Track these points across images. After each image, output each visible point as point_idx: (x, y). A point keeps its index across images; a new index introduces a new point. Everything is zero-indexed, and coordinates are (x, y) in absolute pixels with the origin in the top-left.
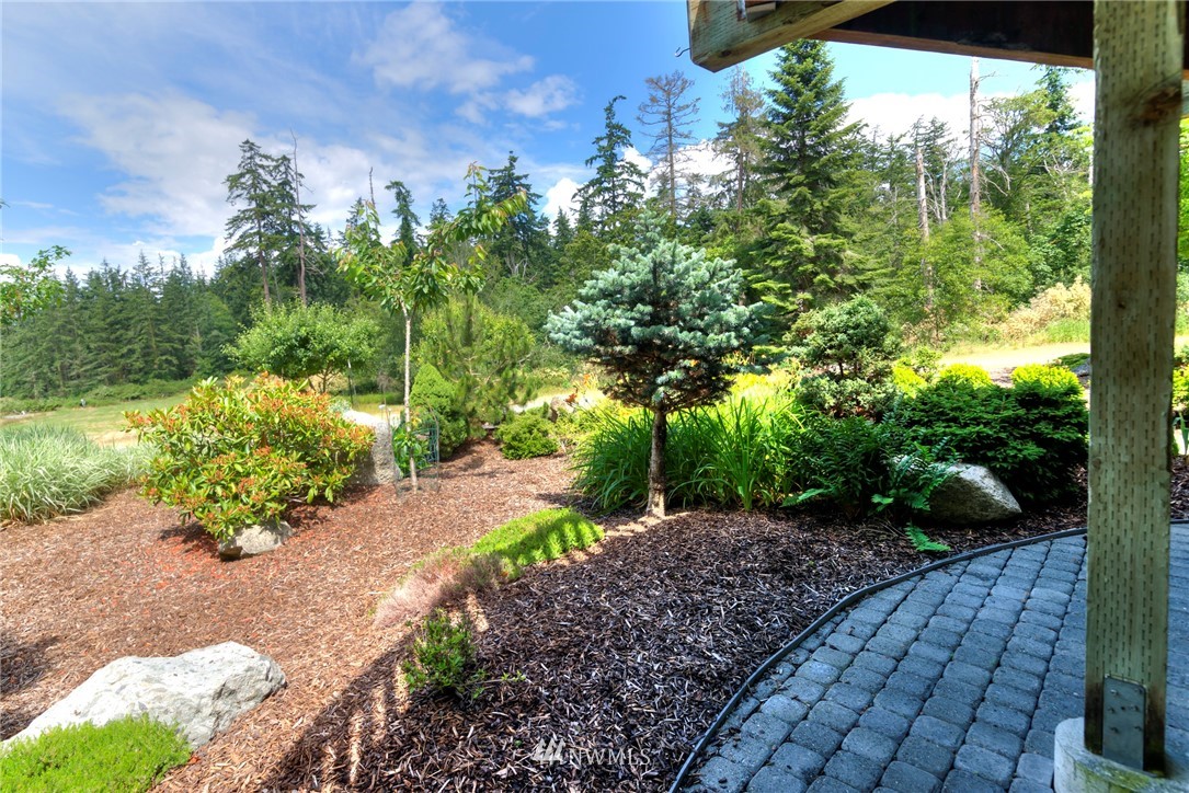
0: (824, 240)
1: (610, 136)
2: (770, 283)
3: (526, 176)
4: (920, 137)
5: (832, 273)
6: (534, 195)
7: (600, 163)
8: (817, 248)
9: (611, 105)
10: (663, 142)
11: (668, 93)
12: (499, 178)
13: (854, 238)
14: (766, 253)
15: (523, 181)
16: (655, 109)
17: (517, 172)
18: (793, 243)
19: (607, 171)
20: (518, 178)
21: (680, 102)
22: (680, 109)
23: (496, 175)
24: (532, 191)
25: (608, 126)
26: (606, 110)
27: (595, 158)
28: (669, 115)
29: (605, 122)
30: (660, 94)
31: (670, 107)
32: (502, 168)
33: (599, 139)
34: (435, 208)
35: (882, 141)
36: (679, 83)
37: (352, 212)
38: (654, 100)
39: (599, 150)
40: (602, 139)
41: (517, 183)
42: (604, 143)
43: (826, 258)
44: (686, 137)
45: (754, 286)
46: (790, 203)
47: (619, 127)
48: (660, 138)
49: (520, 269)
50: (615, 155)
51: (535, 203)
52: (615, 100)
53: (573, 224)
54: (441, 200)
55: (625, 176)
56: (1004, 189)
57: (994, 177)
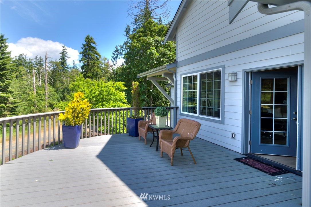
0: (3, 94)
4: (37, 60)
5: (6, 104)
13: (13, 93)
43: (4, 100)
56: (52, 82)
57: (50, 79)
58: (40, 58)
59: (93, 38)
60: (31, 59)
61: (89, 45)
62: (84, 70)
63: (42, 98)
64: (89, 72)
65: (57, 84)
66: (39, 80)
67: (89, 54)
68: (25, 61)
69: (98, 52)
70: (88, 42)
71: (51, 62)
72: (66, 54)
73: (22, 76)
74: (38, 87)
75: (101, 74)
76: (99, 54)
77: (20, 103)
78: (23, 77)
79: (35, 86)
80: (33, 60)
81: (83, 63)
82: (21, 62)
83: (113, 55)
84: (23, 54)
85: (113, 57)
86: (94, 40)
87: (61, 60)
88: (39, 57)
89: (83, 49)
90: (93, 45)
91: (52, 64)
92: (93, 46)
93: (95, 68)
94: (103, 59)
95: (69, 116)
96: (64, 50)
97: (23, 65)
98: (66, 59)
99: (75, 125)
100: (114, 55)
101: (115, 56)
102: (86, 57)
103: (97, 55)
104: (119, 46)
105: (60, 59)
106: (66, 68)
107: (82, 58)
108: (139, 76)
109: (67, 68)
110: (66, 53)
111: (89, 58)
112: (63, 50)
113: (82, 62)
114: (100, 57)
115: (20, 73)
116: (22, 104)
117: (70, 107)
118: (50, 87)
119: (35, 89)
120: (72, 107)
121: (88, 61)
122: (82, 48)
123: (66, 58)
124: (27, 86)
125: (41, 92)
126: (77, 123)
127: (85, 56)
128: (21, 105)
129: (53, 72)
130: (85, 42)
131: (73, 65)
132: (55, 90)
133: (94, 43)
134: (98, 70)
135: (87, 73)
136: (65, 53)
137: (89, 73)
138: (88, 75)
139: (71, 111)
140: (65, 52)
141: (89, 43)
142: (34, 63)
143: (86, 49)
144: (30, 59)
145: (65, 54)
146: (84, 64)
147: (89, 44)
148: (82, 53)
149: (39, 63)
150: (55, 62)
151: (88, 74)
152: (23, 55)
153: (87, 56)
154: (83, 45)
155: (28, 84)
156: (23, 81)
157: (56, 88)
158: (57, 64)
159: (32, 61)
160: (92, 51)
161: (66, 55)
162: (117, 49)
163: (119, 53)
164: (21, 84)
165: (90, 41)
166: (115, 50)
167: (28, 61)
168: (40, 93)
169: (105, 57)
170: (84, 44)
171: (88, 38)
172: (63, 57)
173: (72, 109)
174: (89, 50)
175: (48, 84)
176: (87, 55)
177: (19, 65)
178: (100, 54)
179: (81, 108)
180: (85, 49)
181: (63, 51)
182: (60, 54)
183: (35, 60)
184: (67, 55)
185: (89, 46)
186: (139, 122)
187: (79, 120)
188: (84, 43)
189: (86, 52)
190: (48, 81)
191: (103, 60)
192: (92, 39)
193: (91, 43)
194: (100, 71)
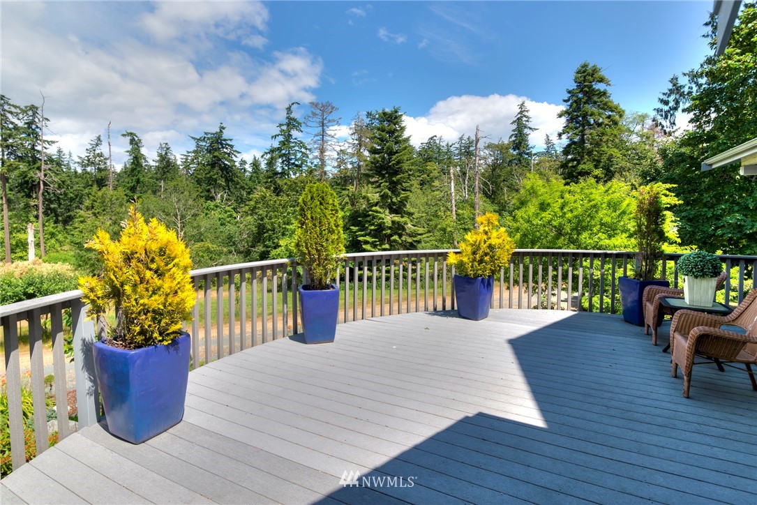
0: (397, 218)
1: (288, 125)
2: (368, 238)
3: (231, 140)
4: (463, 145)
5: (400, 236)
6: (236, 151)
7: (281, 138)
8: (393, 222)
9: (290, 107)
10: (318, 138)
11: (323, 112)
12: (212, 138)
13: (413, 216)
14: (367, 221)
15: (229, 142)
16: (314, 119)
17: (224, 136)
18: (380, 219)
19: (286, 143)
20: (225, 140)
21: (330, 117)
22: (329, 121)
23: (209, 136)
24: (234, 149)
25: (287, 118)
26: (287, 109)
27: (278, 135)
28: (323, 124)
29: (286, 115)
30: (318, 112)
31: (323, 120)
32: (215, 132)
33: (281, 125)
34: (161, 148)
35: (444, 144)
36: (330, 108)
37: (92, 144)
38: (314, 114)
39: (281, 131)
40: (283, 125)
41: (224, 143)
42: (284, 128)
43: (398, 228)
44: (333, 137)
45: (359, 239)
46: (380, 196)
47: (295, 120)
48: (317, 135)
49: (222, 197)
50: (291, 135)
51: (236, 157)
52: (293, 104)
53: (263, 166)
54: (167, 144)
55: (297, 148)
56: (489, 190)
57: (485, 184)
58: (468, 139)
59: (599, 66)
60: (450, 144)
61: (586, 89)
62: (570, 157)
63: (467, 227)
64: (585, 160)
65: (504, 194)
66: (465, 188)
67: (587, 113)
68: (440, 149)
69: (616, 103)
70: (584, 81)
71: (488, 147)
72: (527, 121)
73: (432, 180)
74: (462, 203)
75: (623, 164)
76: (616, 108)
77: (424, 236)
78: (434, 184)
79: (453, 201)
80: (453, 146)
81: (567, 138)
82: (432, 152)
83: (661, 106)
84: (436, 136)
85: (659, 111)
86: (602, 73)
87: (513, 138)
88: (465, 138)
89: (569, 103)
90: (600, 87)
91: (491, 151)
92: (598, 90)
93: (605, 148)
94: (631, 120)
95: (465, 259)
96: (521, 112)
97: (436, 158)
98: (528, 133)
99: (476, 276)
100: (666, 103)
101: (666, 108)
102: (577, 122)
103: (612, 111)
104: (685, 75)
105: (512, 135)
106: (526, 156)
107: (565, 125)
108: (711, 165)
109: (530, 154)
110: (526, 119)
111: (585, 123)
112: (519, 113)
113: (564, 137)
114: (621, 116)
115: (428, 176)
116: (428, 237)
117: (468, 243)
118: (485, 201)
119: (454, 208)
120: (471, 242)
121: (582, 131)
122: (565, 101)
123: (526, 131)
124: (439, 201)
125: (466, 213)
126: (480, 272)
127: (574, 119)
128: (426, 239)
129: (494, 167)
130: (576, 84)
131: (545, 146)
132: (497, 208)
133: (601, 80)
134: (616, 152)
135: (579, 163)
136: (524, 119)
137: (584, 163)
138: (583, 169)
139: (469, 249)
140: (525, 116)
141: (586, 84)
142: (457, 152)
143: (578, 102)
144: (447, 145)
145: (524, 122)
146: (571, 140)
147: (585, 86)
148: (567, 112)
149: (467, 150)
150: (497, 146)
151: (581, 167)
152: (435, 138)
153: (581, 119)
154: (569, 92)
155: (443, 197)
156: (434, 191)
157: (499, 203)
158: (502, 148)
159: (452, 149)
160: (595, 103)
161: (527, 123)
162: (674, 85)
163: (682, 95)
164: (430, 197)
165: (588, 78)
166: (670, 90)
167: (444, 150)
168: (463, 214)
169: (640, 114)
170: (571, 89)
171: (584, 72)
172: (519, 131)
173: (472, 245)
174: (585, 103)
175: (480, 195)
176: (579, 117)
177: (429, 159)
178: (622, 107)
179: (490, 244)
180: (575, 101)
181: (519, 116)
182: (512, 123)
183: (457, 145)
184: (530, 125)
185: (587, 92)
186: (647, 289)
187: (485, 267)
188: (573, 86)
189: (578, 109)
190: (480, 188)
191: (631, 122)
192: (595, 71)
193: (593, 83)
194: (619, 155)
